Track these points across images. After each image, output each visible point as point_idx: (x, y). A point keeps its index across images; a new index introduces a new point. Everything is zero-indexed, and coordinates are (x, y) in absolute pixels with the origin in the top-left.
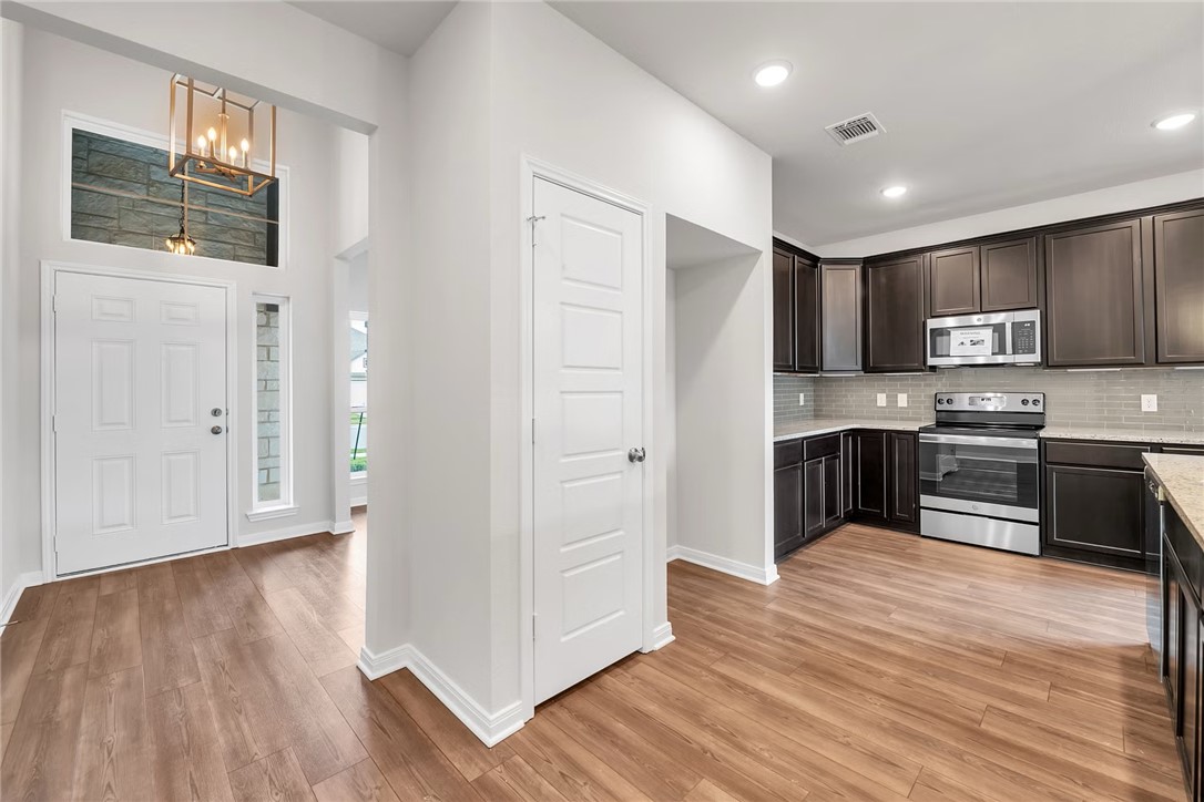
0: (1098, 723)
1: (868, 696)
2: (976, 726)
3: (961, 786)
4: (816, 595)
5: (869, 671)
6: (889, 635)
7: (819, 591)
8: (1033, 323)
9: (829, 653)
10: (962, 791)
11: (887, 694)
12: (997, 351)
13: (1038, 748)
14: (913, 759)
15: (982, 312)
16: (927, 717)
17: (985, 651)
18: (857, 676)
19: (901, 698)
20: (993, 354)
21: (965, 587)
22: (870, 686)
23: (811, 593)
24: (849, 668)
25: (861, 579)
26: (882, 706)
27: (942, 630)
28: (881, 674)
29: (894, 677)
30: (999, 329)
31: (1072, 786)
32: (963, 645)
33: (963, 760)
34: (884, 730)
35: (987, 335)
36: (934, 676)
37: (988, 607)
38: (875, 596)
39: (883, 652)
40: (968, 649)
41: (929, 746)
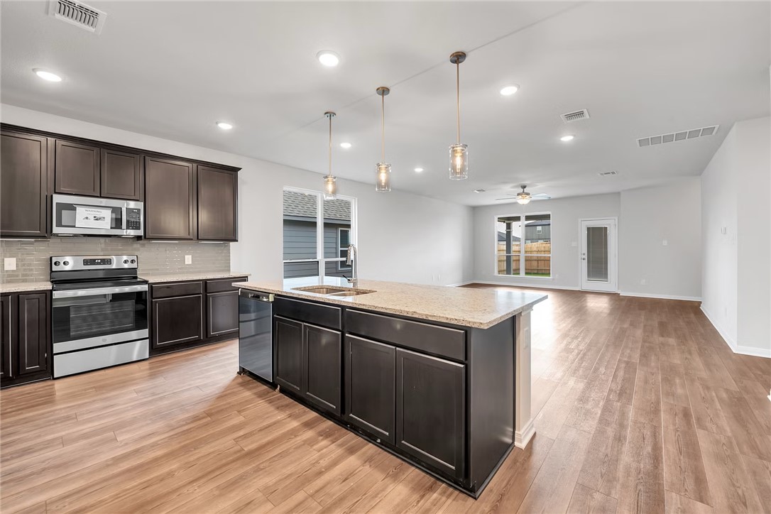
0: (268, 413)
1: (185, 491)
2: (244, 452)
3: (278, 479)
4: (28, 472)
5: (162, 479)
6: (137, 451)
7: (24, 468)
8: (139, 210)
9: (117, 496)
10: (281, 480)
11: (191, 479)
12: (114, 226)
13: (269, 438)
14: (250, 491)
15: (101, 197)
16: (224, 469)
17: (196, 418)
18: (160, 489)
19: (199, 475)
20: (111, 228)
21: (135, 395)
22: (176, 486)
23: (20, 475)
24: (148, 490)
25: (53, 433)
26: (199, 487)
27: (159, 425)
28: (171, 474)
29: (179, 468)
30: (116, 211)
31: (293, 441)
32: (182, 423)
33: (262, 469)
34: (220, 495)
35: (107, 214)
36: (195, 449)
37: (164, 397)
38: (85, 436)
39: (148, 463)
40: (188, 424)
41: (245, 479)
